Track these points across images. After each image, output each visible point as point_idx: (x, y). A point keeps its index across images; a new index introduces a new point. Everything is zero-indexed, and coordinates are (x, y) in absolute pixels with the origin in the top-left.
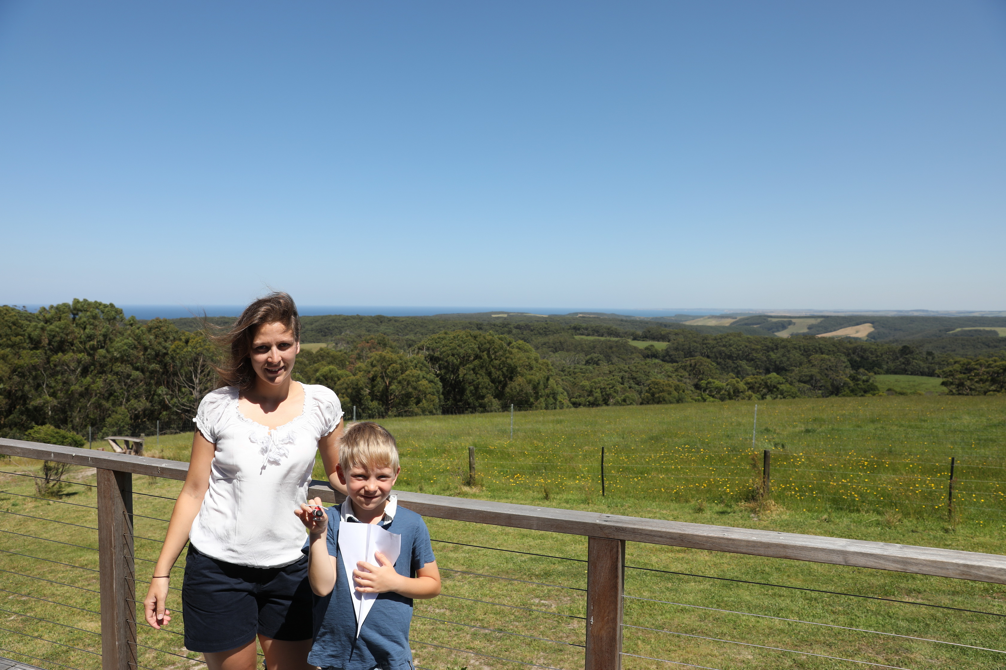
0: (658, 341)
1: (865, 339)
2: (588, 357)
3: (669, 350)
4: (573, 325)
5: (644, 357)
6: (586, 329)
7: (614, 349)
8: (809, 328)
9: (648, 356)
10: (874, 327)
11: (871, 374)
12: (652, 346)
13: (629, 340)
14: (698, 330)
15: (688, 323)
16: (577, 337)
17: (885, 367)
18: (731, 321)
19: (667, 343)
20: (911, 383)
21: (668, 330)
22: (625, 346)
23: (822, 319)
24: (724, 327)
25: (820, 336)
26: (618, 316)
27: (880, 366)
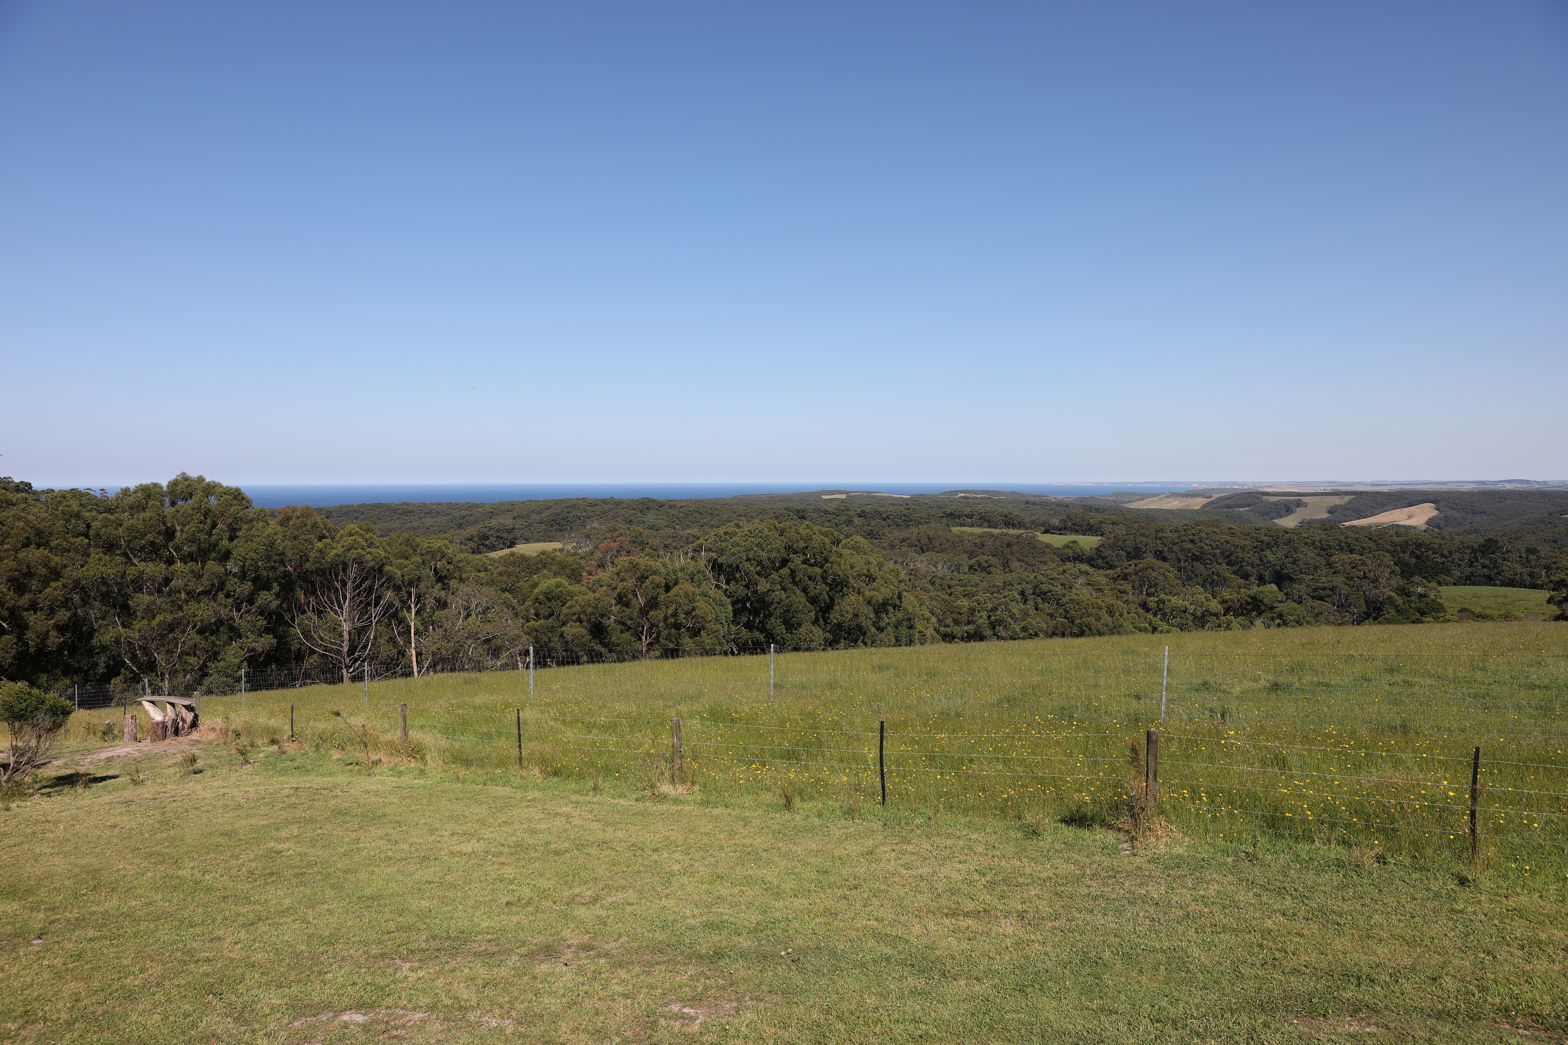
0: (1084, 534)
1: (1424, 527)
2: (973, 561)
3: (1101, 548)
4: (948, 511)
5: (1061, 560)
6: (970, 516)
7: (1015, 548)
8: (1329, 512)
9: (1068, 559)
10: (1437, 509)
11: (1433, 584)
12: (1074, 542)
13: (1038, 534)
14: (1149, 516)
15: (1133, 506)
16: (955, 530)
17: (1457, 573)
18: (1201, 502)
19: (1100, 538)
20: (1500, 600)
21: (1100, 517)
22: (1032, 544)
23: (1351, 497)
24: (1192, 511)
25: (1347, 524)
26: (1022, 495)
27: (1448, 572)
